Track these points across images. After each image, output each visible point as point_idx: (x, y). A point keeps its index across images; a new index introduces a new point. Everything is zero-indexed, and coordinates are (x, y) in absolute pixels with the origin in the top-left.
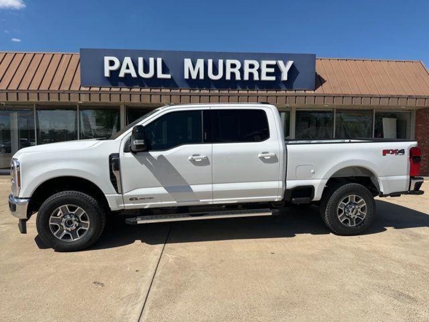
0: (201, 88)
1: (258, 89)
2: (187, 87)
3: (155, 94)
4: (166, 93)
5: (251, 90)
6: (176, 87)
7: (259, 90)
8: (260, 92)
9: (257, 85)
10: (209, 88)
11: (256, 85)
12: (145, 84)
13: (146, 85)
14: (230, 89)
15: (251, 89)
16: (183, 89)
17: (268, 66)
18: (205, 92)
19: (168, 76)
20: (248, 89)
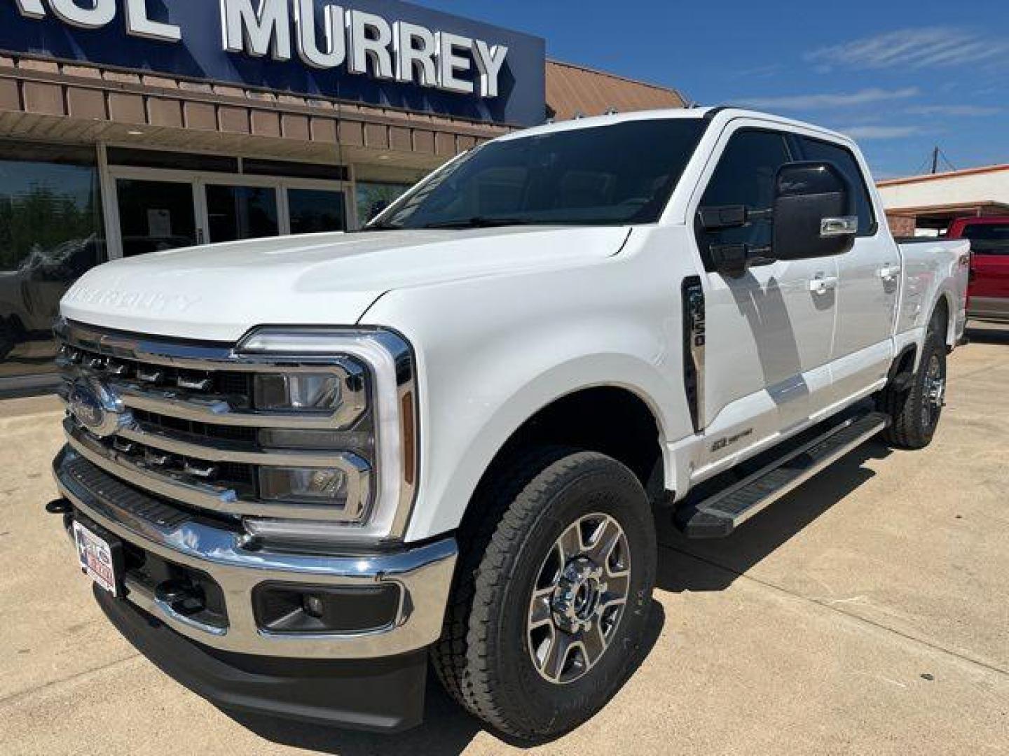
0: (278, 88)
1: (432, 112)
2: (233, 80)
3: (123, 90)
4: (163, 90)
5: (416, 111)
6: (194, 73)
7: (434, 116)
8: (436, 121)
9: (428, 100)
10: (301, 89)
11: (425, 99)
12: (75, 46)
13: (78, 51)
14: (361, 102)
15: (415, 108)
16: (220, 85)
17: (457, 51)
18: (289, 101)
19: (171, 32)
20: (407, 108)
